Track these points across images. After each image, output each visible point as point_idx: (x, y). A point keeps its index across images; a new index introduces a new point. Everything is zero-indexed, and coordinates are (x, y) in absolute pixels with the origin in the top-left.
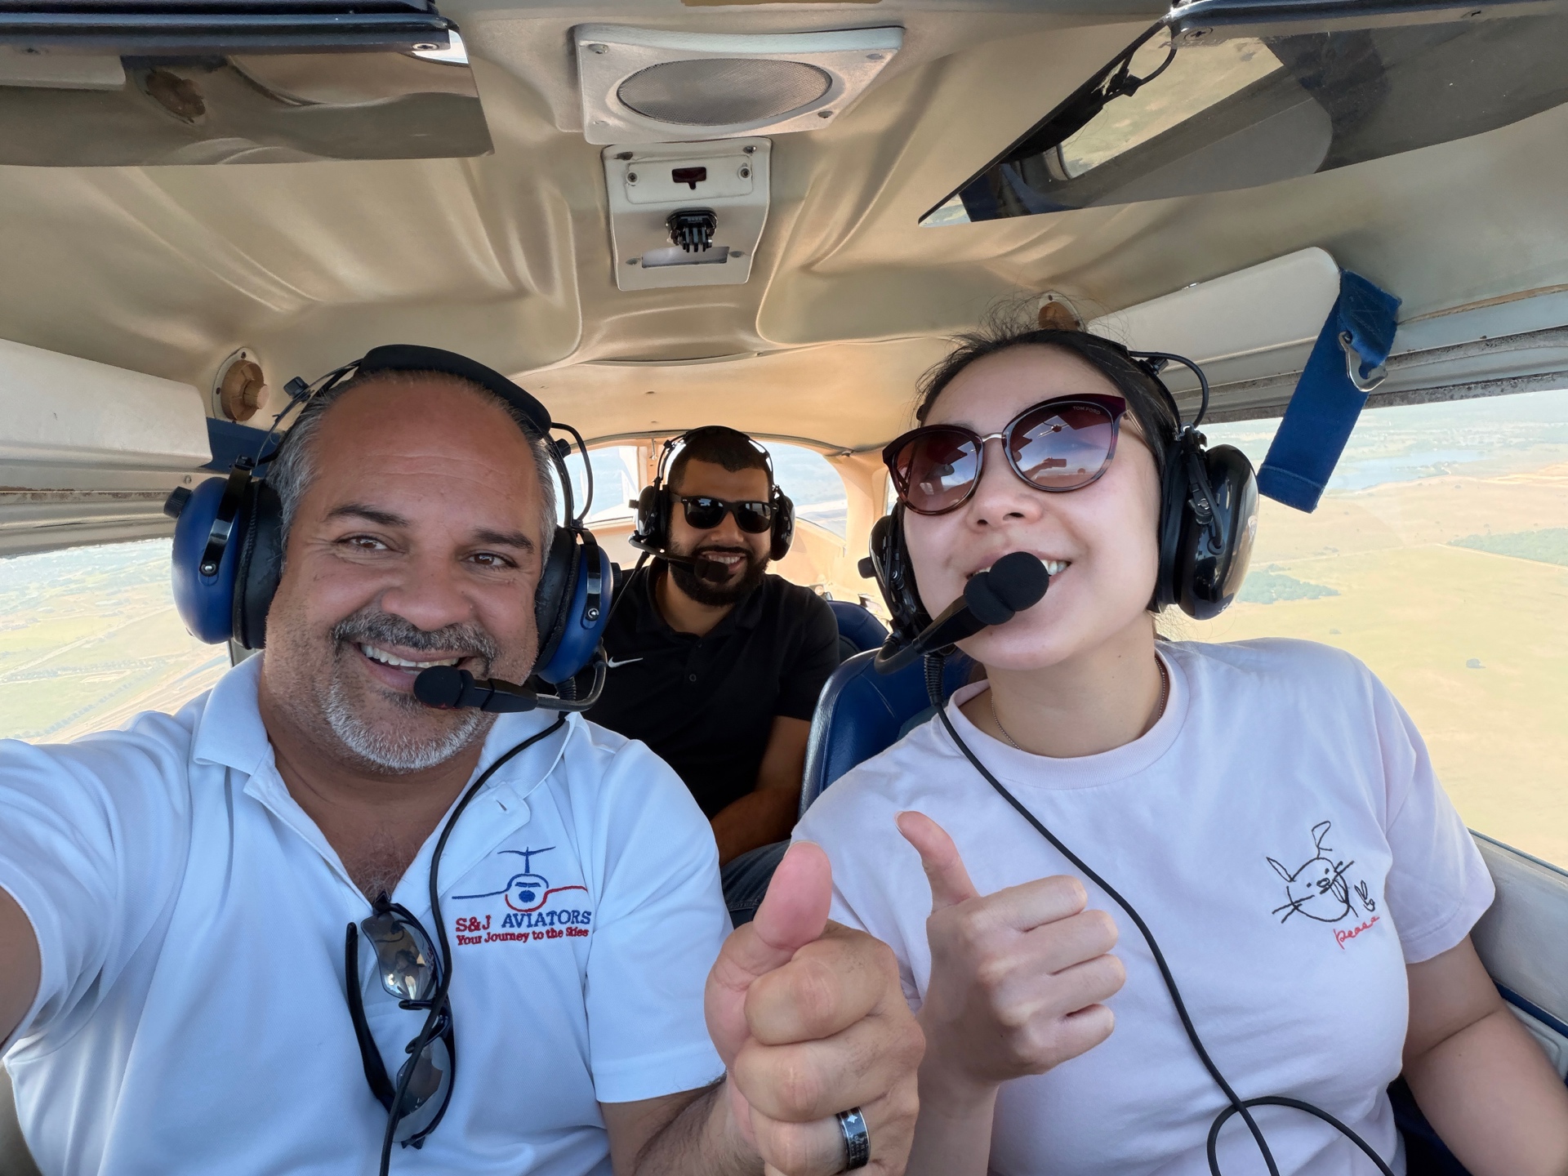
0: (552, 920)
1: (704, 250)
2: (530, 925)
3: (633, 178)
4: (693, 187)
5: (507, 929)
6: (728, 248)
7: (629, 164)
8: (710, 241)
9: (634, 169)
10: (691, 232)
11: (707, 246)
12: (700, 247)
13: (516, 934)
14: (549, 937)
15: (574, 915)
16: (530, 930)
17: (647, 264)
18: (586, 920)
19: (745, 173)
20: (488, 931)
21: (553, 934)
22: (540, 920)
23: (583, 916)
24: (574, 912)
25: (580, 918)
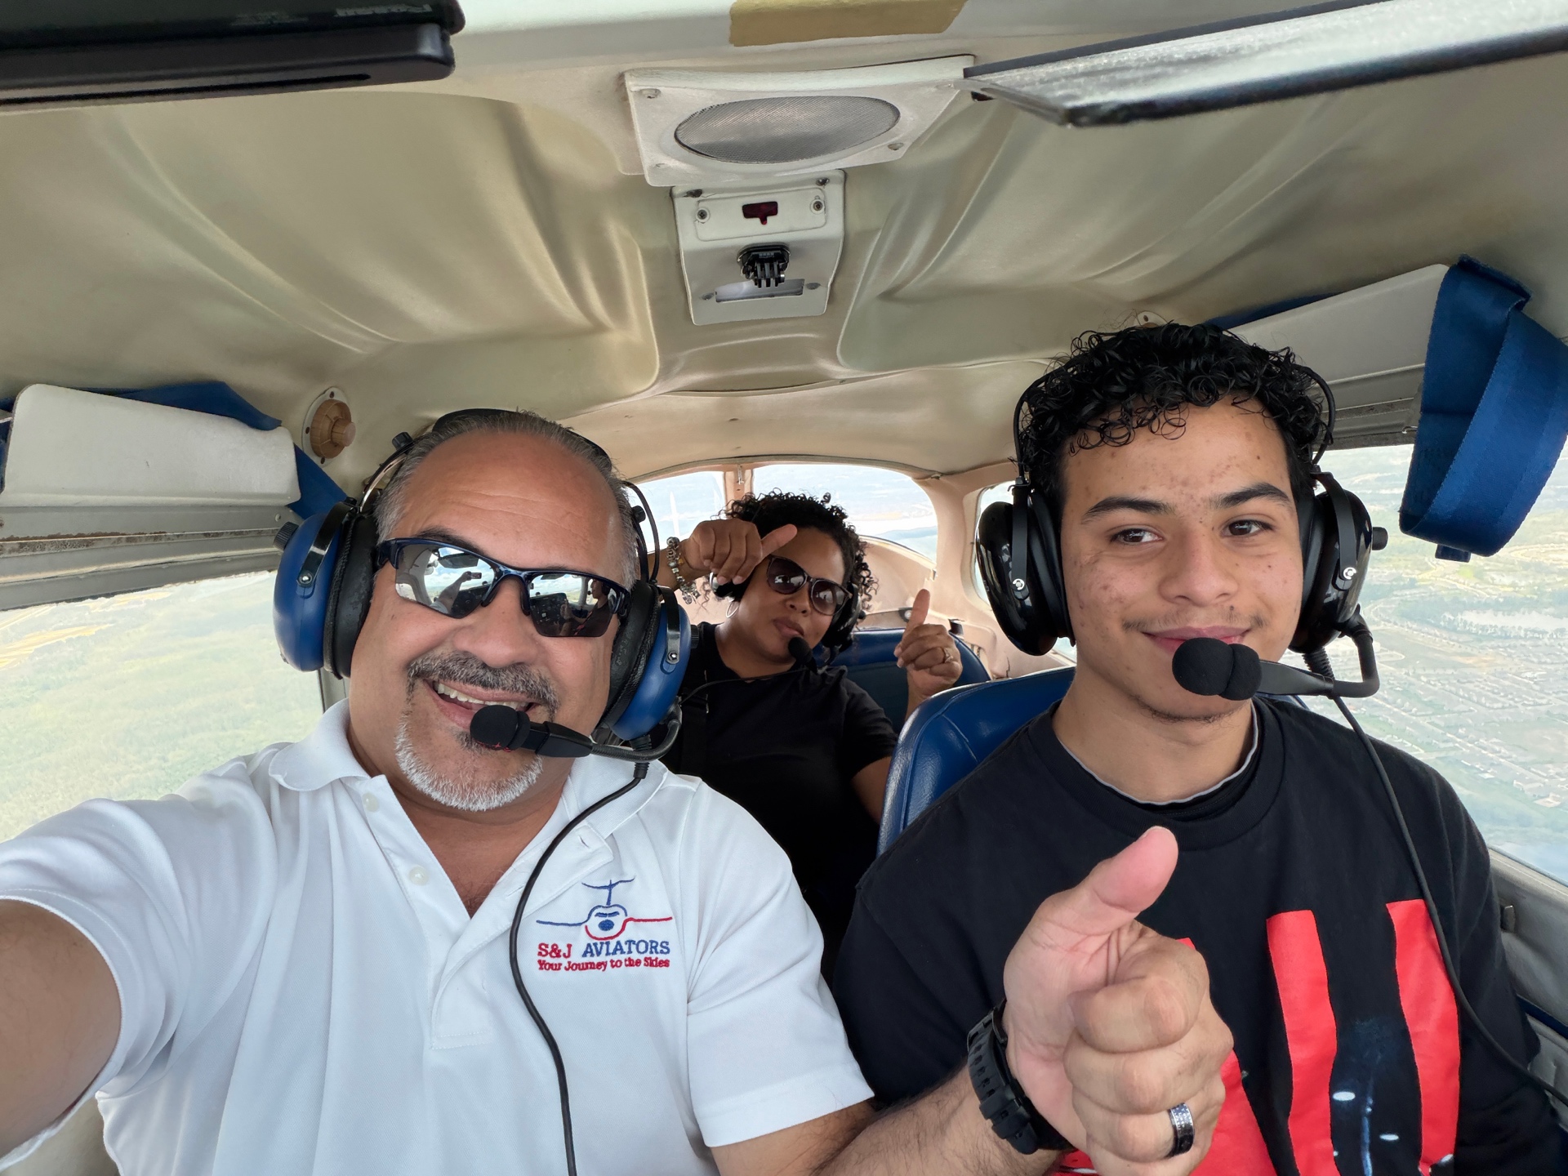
0: (630, 948)
1: (776, 285)
2: (608, 954)
3: (702, 215)
4: (764, 221)
5: (588, 959)
6: (803, 280)
7: (699, 202)
8: (782, 276)
9: (703, 206)
10: (762, 267)
11: (779, 281)
12: (773, 281)
13: (596, 963)
14: (626, 965)
15: (652, 946)
16: (608, 959)
17: (721, 298)
18: (665, 950)
19: (818, 206)
20: (569, 959)
21: (631, 963)
22: (618, 947)
23: (661, 946)
24: (652, 942)
25: (659, 948)
